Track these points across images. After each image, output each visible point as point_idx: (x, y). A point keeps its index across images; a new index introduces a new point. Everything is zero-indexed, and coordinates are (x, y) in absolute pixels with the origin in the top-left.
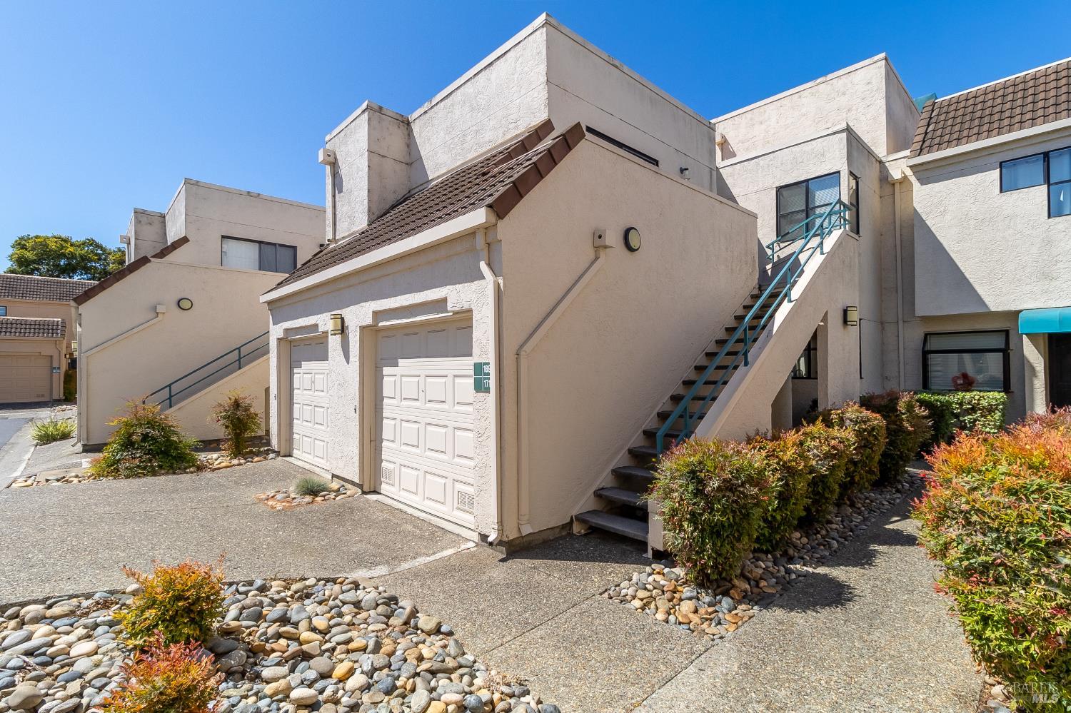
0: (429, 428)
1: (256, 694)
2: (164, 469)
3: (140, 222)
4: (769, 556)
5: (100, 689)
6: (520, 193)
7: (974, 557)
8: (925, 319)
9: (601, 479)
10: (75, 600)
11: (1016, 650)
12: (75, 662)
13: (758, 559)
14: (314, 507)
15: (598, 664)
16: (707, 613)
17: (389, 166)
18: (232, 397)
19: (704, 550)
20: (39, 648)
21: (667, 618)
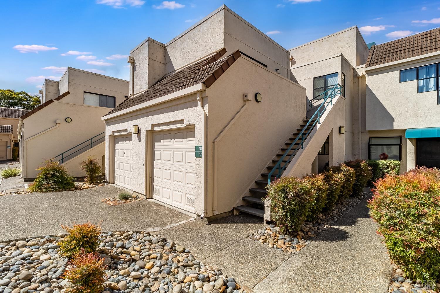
0: (175, 172)
1: (117, 274)
2: (61, 189)
3: (48, 85)
4: (311, 223)
5: (55, 272)
6: (215, 78)
7: (391, 221)
8: (370, 132)
9: (245, 193)
10: (37, 239)
11: (406, 254)
12: (42, 262)
13: (307, 224)
14: (127, 204)
15: (248, 263)
16: (289, 244)
17: (157, 64)
18: (89, 159)
19: (287, 220)
20: (27, 257)
21: (273, 246)
